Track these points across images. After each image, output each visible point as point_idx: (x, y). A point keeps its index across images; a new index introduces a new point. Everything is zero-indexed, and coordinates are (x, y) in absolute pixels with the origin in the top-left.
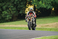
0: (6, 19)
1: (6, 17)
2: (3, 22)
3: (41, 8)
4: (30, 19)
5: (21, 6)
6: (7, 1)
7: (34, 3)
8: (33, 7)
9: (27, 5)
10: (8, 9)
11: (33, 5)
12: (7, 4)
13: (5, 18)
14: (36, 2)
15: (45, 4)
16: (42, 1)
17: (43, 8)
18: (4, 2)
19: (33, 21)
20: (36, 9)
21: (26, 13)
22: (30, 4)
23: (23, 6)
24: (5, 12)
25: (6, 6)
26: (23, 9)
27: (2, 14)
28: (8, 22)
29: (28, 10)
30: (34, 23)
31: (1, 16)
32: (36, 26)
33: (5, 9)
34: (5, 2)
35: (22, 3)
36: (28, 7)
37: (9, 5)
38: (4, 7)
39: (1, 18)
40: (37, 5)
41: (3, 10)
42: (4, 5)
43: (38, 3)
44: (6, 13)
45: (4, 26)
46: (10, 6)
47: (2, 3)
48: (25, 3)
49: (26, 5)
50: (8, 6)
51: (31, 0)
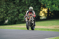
2: (20, 24)
3: (54, 10)
4: (29, 18)
5: (36, 9)
6: (23, 5)
7: (48, 6)
8: (47, 10)
9: (42, 8)
10: (24, 12)
11: (47, 8)
12: (23, 7)
13: (21, 20)
14: (50, 6)
15: (58, 7)
16: (55, 5)
17: (56, 11)
18: (20, 6)
19: (32, 20)
20: (50, 12)
21: (40, 15)
22: (44, 7)
23: (37, 9)
24: (21, 14)
25: (22, 9)
26: (37, 12)
27: (19, 16)
28: (24, 23)
29: (42, 13)
30: (33, 22)
31: (18, 18)
32: (35, 25)
33: (21, 12)
34: (22, 6)
35: (37, 7)
36: (42, 10)
38: (21, 10)
39: (18, 20)
40: (51, 9)
41: (20, 13)
42: (21, 8)
43: (52, 6)
44: (22, 16)
45: (20, 27)
46: (26, 9)
47: (18, 6)
48: (39, 6)
49: (40, 8)
50: (24, 9)
51: (45, 4)
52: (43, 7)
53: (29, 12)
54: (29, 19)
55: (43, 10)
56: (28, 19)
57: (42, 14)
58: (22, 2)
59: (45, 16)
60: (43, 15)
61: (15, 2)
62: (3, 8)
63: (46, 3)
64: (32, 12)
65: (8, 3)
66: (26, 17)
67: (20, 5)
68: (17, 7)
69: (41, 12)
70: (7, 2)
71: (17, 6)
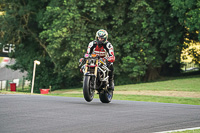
0: (130, 75)
1: (132, 72)
5: (170, 45)
6: (134, 31)
9: (186, 42)
10: (137, 52)
12: (135, 39)
13: (129, 73)
18: (126, 35)
19: (102, 73)
21: (182, 60)
22: (194, 38)
23: (175, 43)
24: (128, 57)
25: (132, 44)
26: (173, 52)
27: (122, 63)
31: (120, 67)
33: (129, 51)
34: (131, 34)
35: (172, 37)
36: (187, 47)
37: (140, 42)
38: (128, 47)
41: (124, 54)
42: (127, 42)
44: (131, 62)
45: (126, 93)
46: (141, 44)
47: (121, 36)
48: (179, 36)
49: (182, 40)
50: (138, 45)
51: (196, 30)
52: (190, 38)
53: (94, 45)
54: (94, 68)
55: (190, 48)
56: (91, 69)
57: (188, 57)
58: (133, 25)
59: (197, 63)
60: (190, 59)
61: (112, 23)
62: (81, 42)
63: (198, 27)
64: (105, 46)
65: (93, 26)
66: (84, 62)
67: (125, 33)
68: (118, 39)
69: (185, 52)
70: (90, 23)
71: (118, 35)
